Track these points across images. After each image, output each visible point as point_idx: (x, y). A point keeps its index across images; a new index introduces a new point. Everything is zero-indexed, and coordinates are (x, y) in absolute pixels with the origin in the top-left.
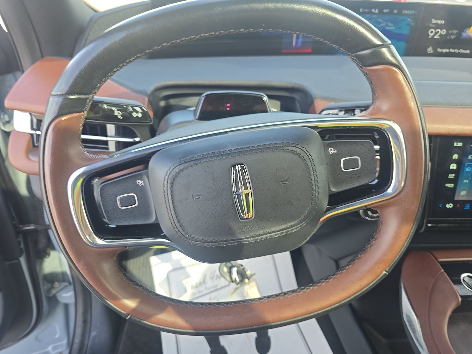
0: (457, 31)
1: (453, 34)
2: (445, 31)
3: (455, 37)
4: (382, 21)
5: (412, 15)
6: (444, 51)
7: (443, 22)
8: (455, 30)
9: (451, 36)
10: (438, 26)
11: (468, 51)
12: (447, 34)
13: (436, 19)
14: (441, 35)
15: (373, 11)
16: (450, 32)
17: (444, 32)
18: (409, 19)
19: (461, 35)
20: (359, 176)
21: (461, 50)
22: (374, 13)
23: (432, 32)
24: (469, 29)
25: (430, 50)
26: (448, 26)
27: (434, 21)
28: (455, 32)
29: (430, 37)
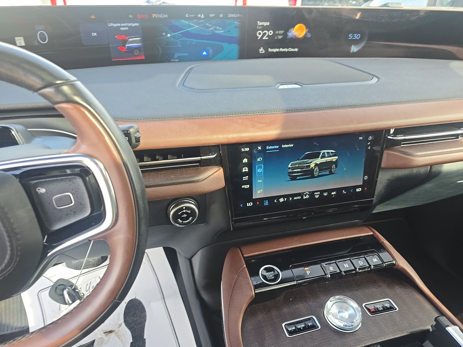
0: (283, 32)
1: (280, 35)
2: (271, 31)
3: (282, 37)
4: (210, 25)
5: (237, 18)
6: (275, 50)
7: (268, 24)
8: (281, 30)
9: (279, 36)
10: (264, 28)
11: (296, 50)
12: (274, 35)
13: (261, 22)
14: (268, 36)
15: (199, 16)
16: (277, 32)
17: (271, 33)
18: (236, 22)
19: (287, 35)
20: (75, 212)
21: (289, 49)
22: (200, 19)
23: (260, 34)
24: (293, 29)
25: (262, 50)
26: (274, 26)
27: (260, 23)
28: (281, 32)
29: (259, 38)
